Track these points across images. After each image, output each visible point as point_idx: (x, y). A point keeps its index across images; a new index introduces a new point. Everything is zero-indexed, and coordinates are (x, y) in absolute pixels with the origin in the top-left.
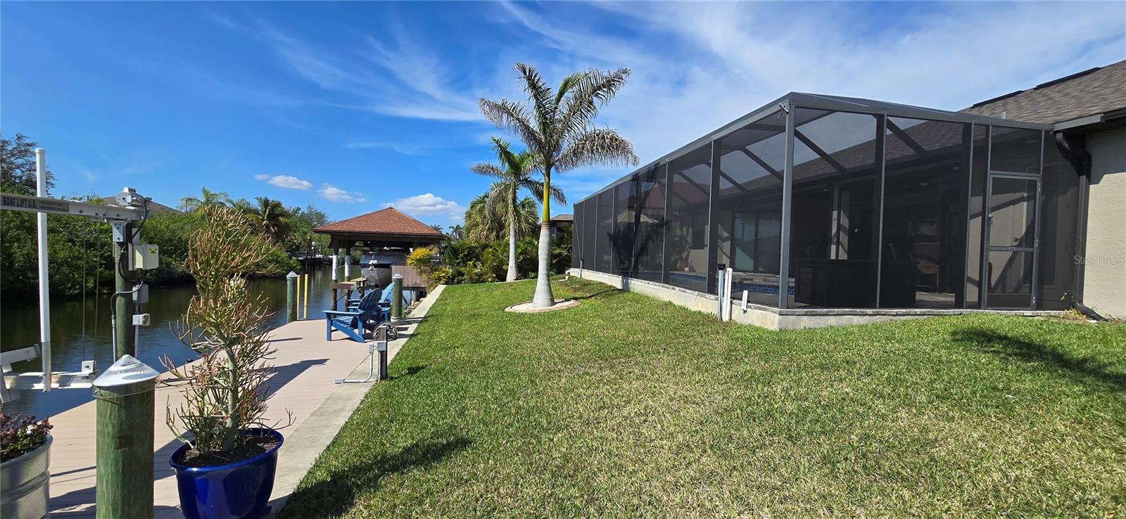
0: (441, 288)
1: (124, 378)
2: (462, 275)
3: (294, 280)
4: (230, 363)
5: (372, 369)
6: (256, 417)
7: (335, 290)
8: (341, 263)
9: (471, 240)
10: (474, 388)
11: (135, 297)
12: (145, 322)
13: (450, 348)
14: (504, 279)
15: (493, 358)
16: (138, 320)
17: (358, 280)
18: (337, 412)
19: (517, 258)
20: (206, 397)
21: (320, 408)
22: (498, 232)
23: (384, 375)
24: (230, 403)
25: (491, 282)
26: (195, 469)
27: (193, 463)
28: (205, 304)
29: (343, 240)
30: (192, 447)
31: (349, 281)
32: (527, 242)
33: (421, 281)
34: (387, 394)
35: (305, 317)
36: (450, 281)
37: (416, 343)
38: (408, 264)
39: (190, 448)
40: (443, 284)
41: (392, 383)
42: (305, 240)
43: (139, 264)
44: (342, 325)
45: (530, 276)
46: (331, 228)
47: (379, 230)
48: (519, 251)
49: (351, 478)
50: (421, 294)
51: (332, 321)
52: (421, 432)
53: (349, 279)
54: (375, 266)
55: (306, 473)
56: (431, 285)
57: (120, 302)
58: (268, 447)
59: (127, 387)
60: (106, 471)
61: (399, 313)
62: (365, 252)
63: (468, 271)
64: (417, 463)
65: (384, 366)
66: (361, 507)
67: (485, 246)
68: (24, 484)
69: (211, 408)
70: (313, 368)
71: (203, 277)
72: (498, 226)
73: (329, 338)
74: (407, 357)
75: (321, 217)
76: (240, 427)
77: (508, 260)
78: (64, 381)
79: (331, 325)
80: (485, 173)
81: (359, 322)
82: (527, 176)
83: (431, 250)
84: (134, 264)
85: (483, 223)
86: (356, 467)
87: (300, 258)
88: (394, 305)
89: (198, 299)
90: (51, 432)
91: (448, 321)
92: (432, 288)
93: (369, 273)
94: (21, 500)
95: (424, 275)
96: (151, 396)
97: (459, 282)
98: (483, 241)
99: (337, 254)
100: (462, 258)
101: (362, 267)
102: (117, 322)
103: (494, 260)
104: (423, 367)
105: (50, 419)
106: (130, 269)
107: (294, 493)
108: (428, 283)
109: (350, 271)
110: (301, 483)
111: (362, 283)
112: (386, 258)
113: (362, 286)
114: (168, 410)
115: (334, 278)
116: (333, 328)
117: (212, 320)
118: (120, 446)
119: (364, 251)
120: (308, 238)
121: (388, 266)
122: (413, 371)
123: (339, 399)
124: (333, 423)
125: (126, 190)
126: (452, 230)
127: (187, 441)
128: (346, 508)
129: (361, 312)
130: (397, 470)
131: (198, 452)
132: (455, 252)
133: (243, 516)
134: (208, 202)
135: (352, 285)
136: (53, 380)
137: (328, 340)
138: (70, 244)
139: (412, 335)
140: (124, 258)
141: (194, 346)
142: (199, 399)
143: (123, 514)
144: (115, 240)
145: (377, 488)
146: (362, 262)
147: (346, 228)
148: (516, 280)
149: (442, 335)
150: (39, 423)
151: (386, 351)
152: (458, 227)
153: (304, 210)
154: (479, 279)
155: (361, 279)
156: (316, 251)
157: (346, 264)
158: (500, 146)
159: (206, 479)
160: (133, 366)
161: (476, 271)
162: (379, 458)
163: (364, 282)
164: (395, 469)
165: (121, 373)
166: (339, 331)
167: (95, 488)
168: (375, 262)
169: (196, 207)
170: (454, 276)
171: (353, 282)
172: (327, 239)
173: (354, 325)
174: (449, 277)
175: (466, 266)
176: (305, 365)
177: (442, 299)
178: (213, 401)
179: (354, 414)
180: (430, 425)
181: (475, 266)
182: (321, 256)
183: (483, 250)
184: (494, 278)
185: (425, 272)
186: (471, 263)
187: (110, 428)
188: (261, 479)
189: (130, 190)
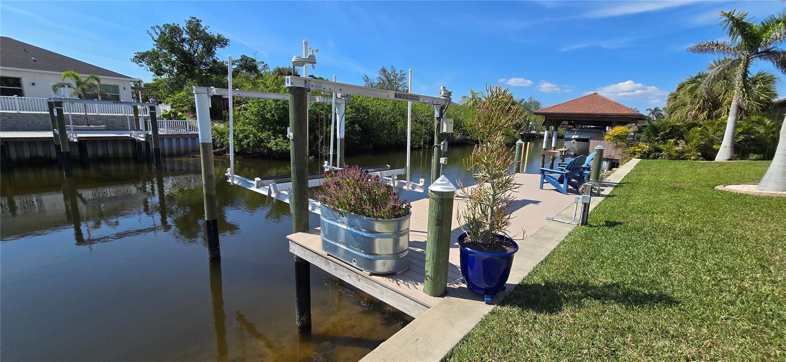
0: (635, 161)
1: (441, 188)
2: (660, 151)
3: (521, 145)
4: (492, 190)
5: (575, 215)
6: (503, 228)
7: (544, 156)
8: (550, 138)
9: (675, 119)
10: (680, 253)
11: (442, 149)
12: (445, 162)
13: (647, 213)
14: (712, 158)
15: (701, 231)
16: (442, 160)
17: (561, 150)
18: (548, 239)
19: (735, 136)
20: (476, 208)
21: (536, 233)
22: (710, 111)
23: (585, 222)
24: (489, 215)
25: (694, 160)
26: (469, 249)
27: (468, 245)
28: (482, 150)
29: (553, 120)
30: (468, 236)
31: (554, 150)
32: (753, 122)
33: (616, 154)
34: (587, 237)
35: (525, 171)
36: (645, 156)
37: (610, 203)
38: (606, 139)
39: (467, 237)
40: (638, 158)
41: (591, 229)
42: (525, 121)
43: (445, 130)
44: (551, 179)
45: (751, 157)
46: (546, 111)
47: (582, 112)
48: (740, 130)
49: (560, 290)
50: (614, 164)
51: (545, 176)
52: (621, 276)
53: (555, 148)
54: (577, 140)
55: (527, 274)
56: (625, 158)
57: (436, 149)
58: (509, 250)
59: (442, 193)
60: (431, 236)
61: (597, 177)
62: (569, 130)
63: (668, 148)
64: (618, 300)
65: (586, 215)
66: (568, 314)
67: (691, 126)
68: (402, 231)
69: (479, 216)
70: (531, 205)
71: (482, 132)
72: (713, 105)
73: (542, 188)
74: (604, 212)
75: (537, 104)
76: (493, 232)
77: (722, 140)
78: (414, 187)
79: (544, 178)
80: (706, 50)
81: (565, 178)
82: (769, 47)
83: (629, 128)
84: (442, 130)
85: (692, 103)
86: (563, 283)
87: (521, 133)
88: (593, 170)
89: (478, 147)
90: (411, 210)
91: (645, 190)
92: (626, 161)
93: (571, 145)
94: (400, 238)
95: (620, 150)
96: (452, 200)
97: (655, 158)
98: (690, 120)
99: (548, 130)
100: (663, 136)
101: (566, 140)
102: (434, 161)
103: (702, 139)
104: (620, 223)
105: (411, 203)
106: (441, 132)
107: (519, 284)
108: (622, 156)
109: (556, 143)
110: (524, 279)
111: (563, 152)
112: (586, 134)
113: (563, 154)
114: (458, 211)
115: (544, 147)
116: (545, 181)
117: (484, 161)
118: (437, 225)
119: (568, 128)
120: (528, 119)
121: (587, 140)
122: (610, 224)
123: (549, 230)
124: (546, 246)
125: (442, 88)
126: (649, 112)
127: (465, 231)
128: (556, 310)
129: (567, 171)
130: (599, 298)
131: (470, 240)
132: (655, 130)
133: (491, 286)
134: (473, 97)
135: (557, 153)
136: (410, 186)
137: (540, 189)
138: (416, 122)
139: (608, 196)
140: (439, 125)
141: (474, 176)
142: (473, 209)
143: (436, 260)
144: (436, 116)
145: (581, 306)
146: (566, 136)
147: (557, 111)
148: (728, 160)
149: (638, 200)
150: (407, 204)
151: (589, 204)
152: (656, 109)
153: (527, 100)
154: (681, 156)
155: (563, 149)
156: (532, 129)
157: (554, 137)
158: (733, 18)
159: (474, 257)
160: (446, 182)
161: (677, 148)
162: (582, 283)
163: (565, 151)
164: (597, 297)
165: (440, 185)
166: (549, 184)
167: (426, 242)
168: (577, 137)
169: (467, 101)
170: (650, 152)
171: (558, 151)
172: (541, 119)
173: (561, 181)
174: (645, 152)
175: (666, 143)
176: (525, 203)
177: (637, 170)
178: (480, 212)
179: (560, 244)
180: (630, 273)
181: (677, 144)
182: (535, 132)
183: (689, 129)
184: (699, 156)
185: (620, 147)
186: (672, 141)
187: (434, 214)
188: (503, 268)
189: (443, 88)
